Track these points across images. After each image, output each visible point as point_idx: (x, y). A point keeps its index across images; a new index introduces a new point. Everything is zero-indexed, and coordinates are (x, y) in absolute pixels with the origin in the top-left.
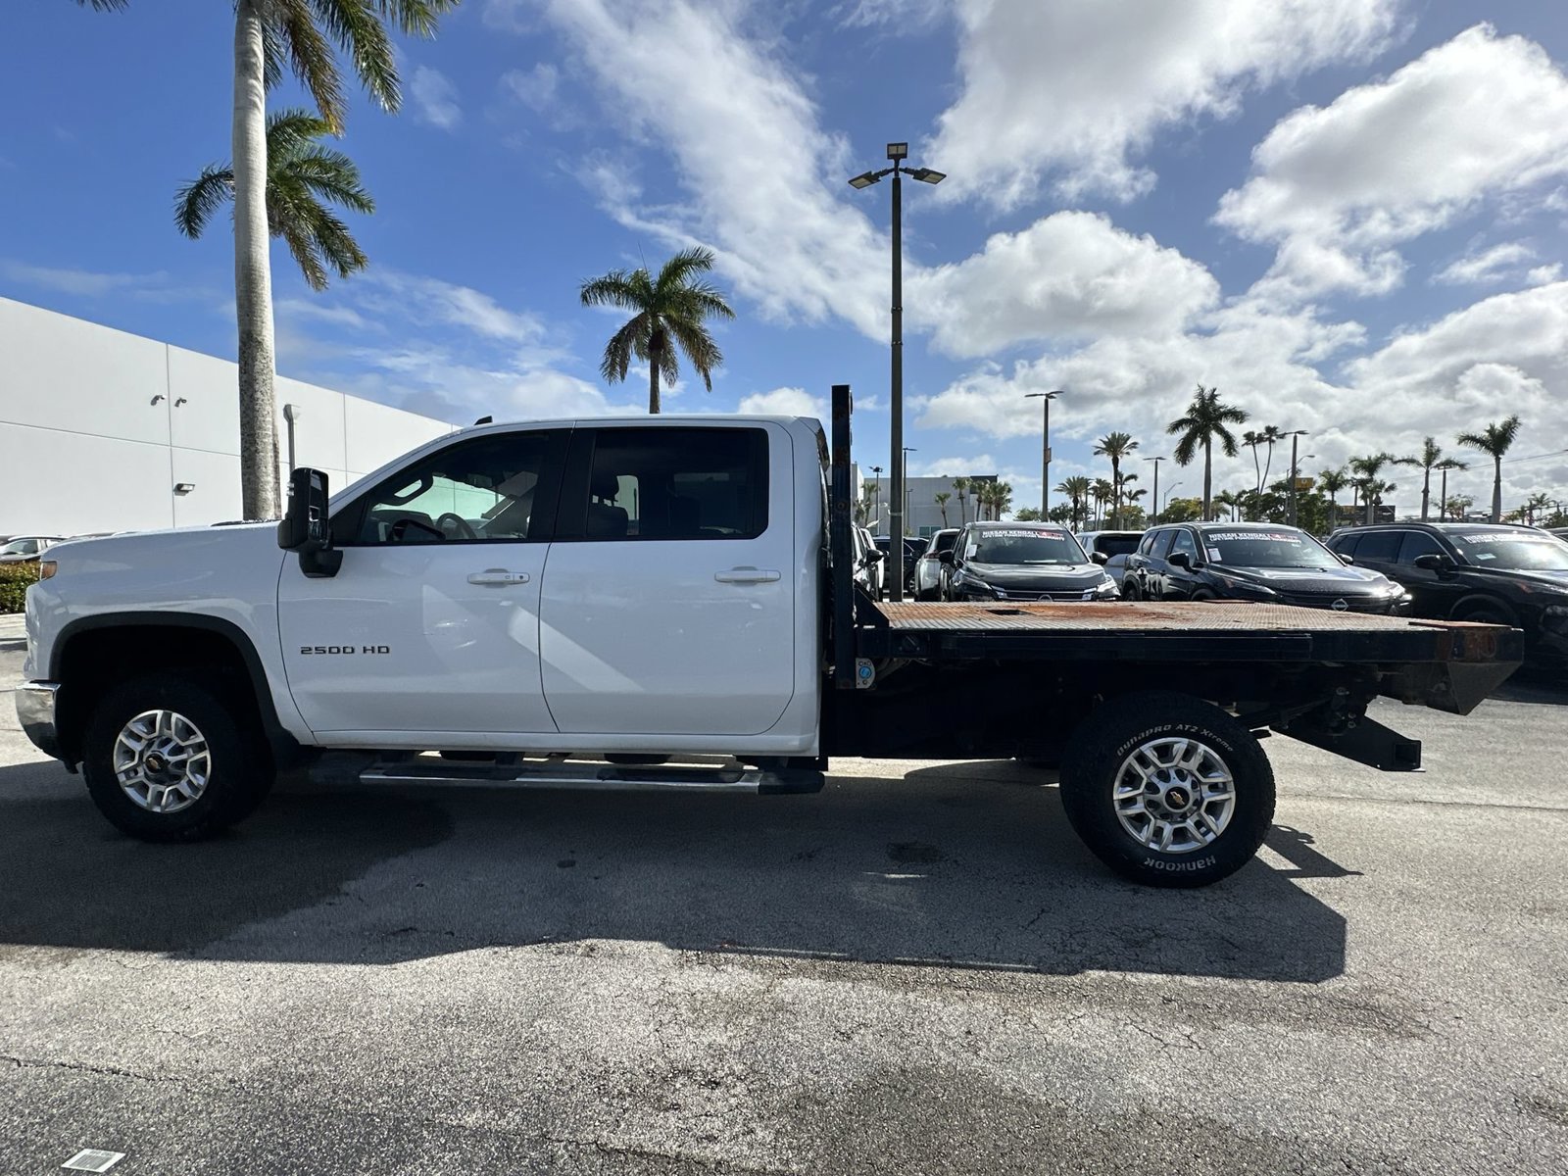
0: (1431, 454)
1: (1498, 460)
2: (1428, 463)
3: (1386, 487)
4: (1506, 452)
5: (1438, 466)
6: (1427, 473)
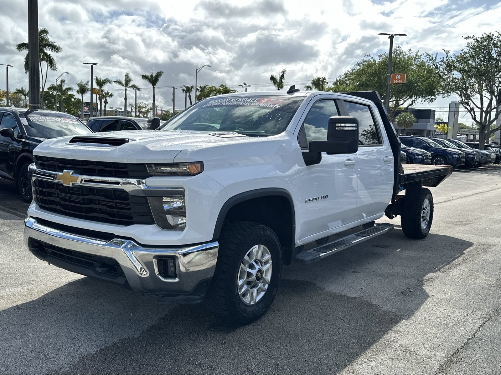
0: (128, 81)
1: (154, 88)
2: (126, 86)
3: (109, 94)
4: (157, 84)
5: (130, 87)
6: (126, 90)
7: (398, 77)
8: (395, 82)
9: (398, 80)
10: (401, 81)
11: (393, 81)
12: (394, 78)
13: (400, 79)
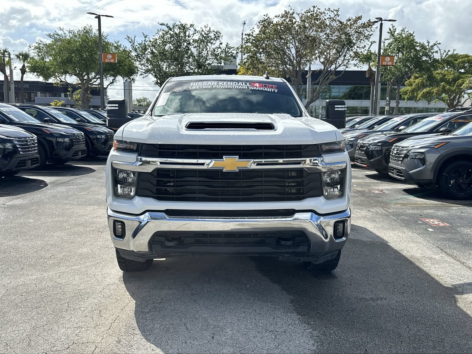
7: (110, 57)
8: (107, 61)
9: (110, 60)
10: (112, 61)
11: (104, 60)
12: (106, 57)
13: (112, 59)
